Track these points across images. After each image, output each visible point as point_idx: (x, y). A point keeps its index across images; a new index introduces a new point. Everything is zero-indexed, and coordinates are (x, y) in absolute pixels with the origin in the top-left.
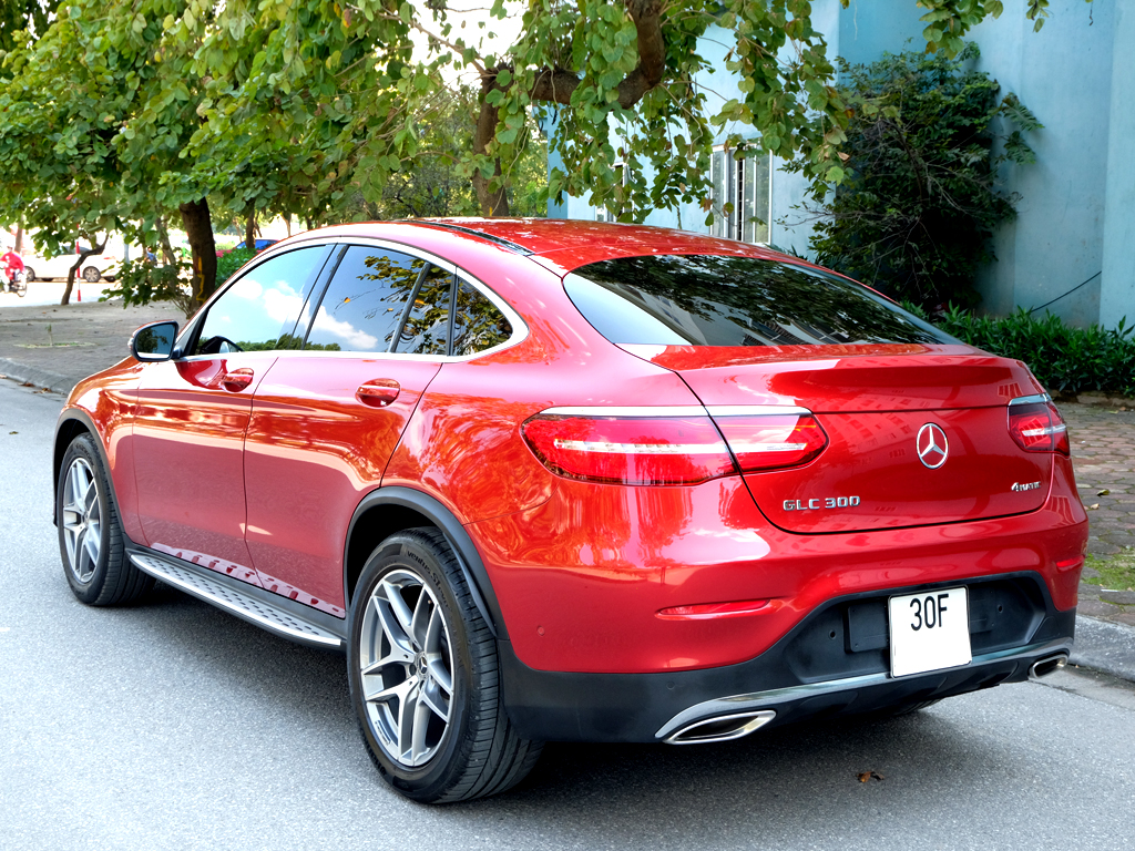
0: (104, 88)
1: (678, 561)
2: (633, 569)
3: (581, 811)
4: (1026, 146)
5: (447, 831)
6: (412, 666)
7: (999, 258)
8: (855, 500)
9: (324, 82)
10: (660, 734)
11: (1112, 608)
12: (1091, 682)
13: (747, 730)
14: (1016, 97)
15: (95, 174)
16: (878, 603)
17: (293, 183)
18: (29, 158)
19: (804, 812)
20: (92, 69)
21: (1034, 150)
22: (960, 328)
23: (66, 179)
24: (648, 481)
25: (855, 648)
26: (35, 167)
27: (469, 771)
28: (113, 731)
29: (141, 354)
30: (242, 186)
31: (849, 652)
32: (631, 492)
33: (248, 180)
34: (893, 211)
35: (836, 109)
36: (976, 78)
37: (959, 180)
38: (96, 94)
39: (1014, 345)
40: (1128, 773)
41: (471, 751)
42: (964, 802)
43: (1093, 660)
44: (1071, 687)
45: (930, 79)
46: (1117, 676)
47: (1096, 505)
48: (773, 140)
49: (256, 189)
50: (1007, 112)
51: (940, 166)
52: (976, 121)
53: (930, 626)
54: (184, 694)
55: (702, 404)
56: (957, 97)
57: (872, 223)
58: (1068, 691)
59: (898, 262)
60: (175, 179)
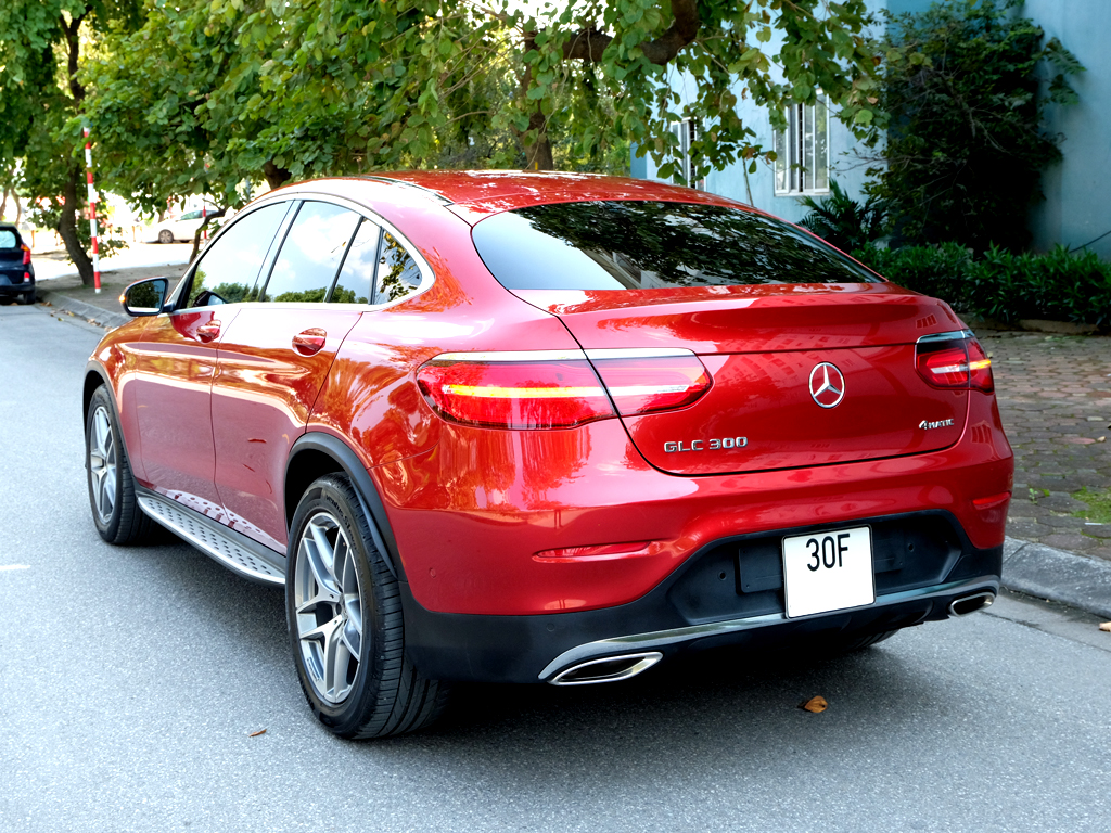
0: (192, 65)
1: (564, 504)
2: (517, 512)
3: (497, 748)
4: (1069, 88)
5: (359, 767)
6: (338, 605)
7: (1047, 197)
8: (742, 441)
9: (369, 49)
10: (543, 675)
11: (1091, 542)
12: (1057, 616)
13: (635, 670)
14: (1058, 42)
15: (188, 144)
16: (771, 545)
17: (350, 146)
18: (126, 131)
19: (718, 750)
20: (181, 47)
21: (1077, 91)
22: (1000, 266)
23: (160, 149)
24: (533, 423)
25: (746, 589)
26: (133, 139)
27: (379, 709)
28: (83, 665)
29: (131, 309)
30: (301, 149)
31: (739, 592)
32: (516, 436)
33: (307, 144)
34: (939, 154)
35: (862, 57)
36: (1020, 25)
37: (1005, 123)
38: (185, 70)
39: (1052, 281)
40: (1065, 711)
41: (379, 690)
42: (885, 740)
43: (1063, 594)
44: (1035, 622)
45: (976, 27)
46: (1086, 610)
47: (1103, 438)
48: (803, 90)
49: (314, 152)
50: (1050, 56)
51: (986, 110)
52: (1020, 66)
53: (829, 566)
54: (163, 629)
55: (582, 348)
56: (1002, 44)
57: (920, 167)
58: (1030, 626)
59: (947, 203)
60: (241, 145)
